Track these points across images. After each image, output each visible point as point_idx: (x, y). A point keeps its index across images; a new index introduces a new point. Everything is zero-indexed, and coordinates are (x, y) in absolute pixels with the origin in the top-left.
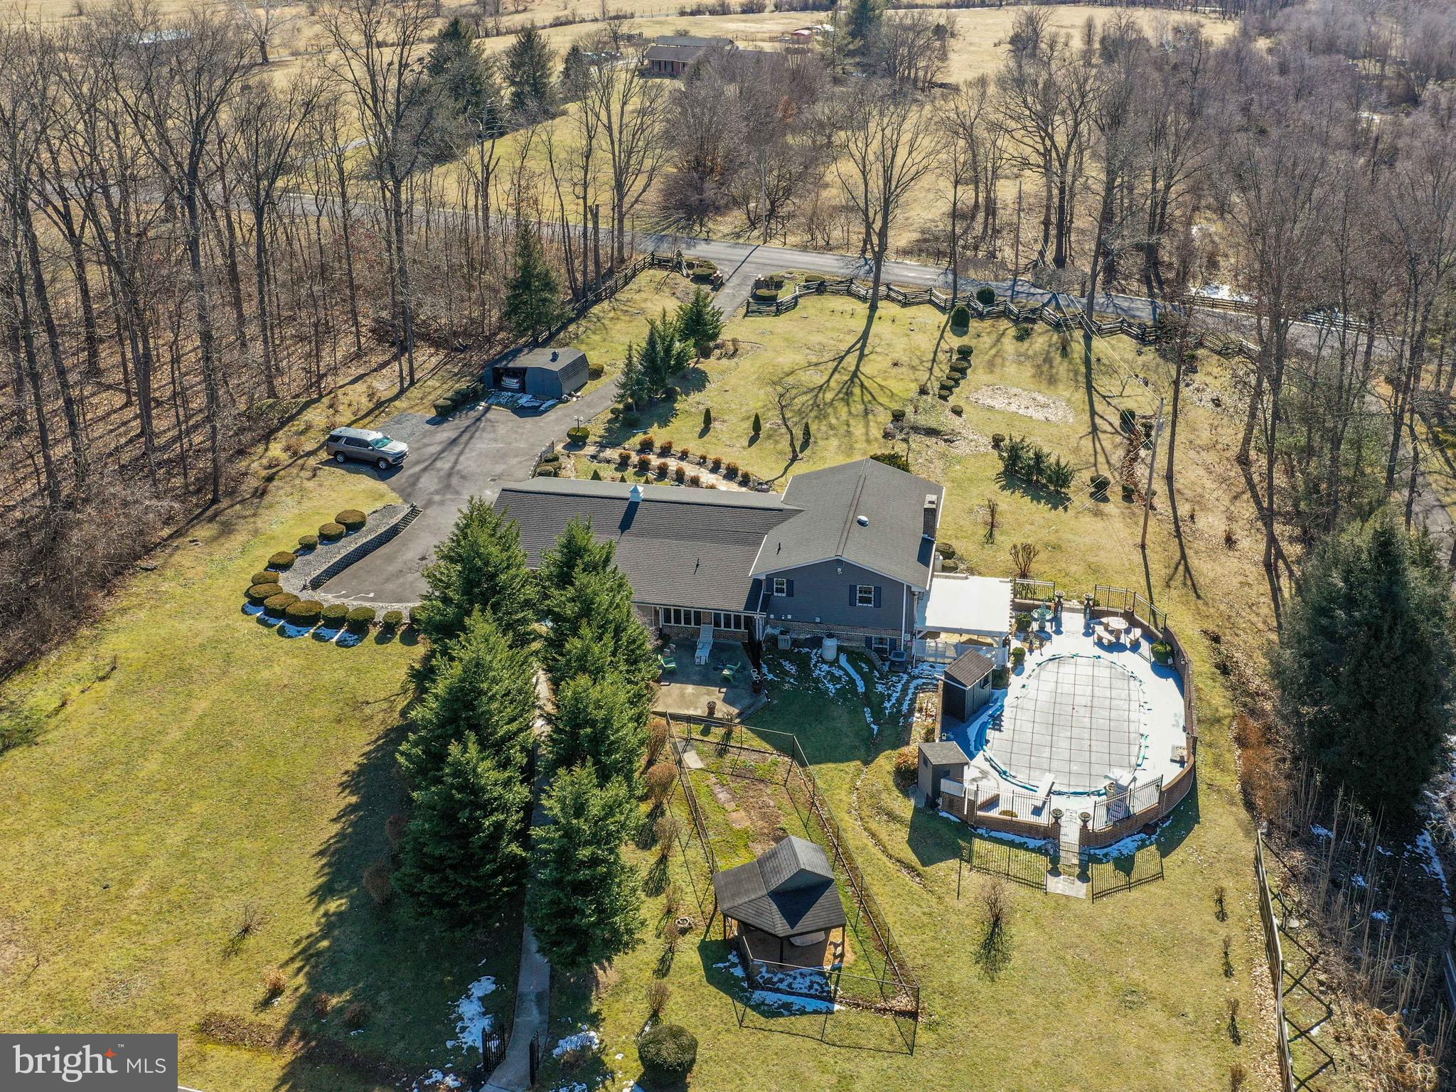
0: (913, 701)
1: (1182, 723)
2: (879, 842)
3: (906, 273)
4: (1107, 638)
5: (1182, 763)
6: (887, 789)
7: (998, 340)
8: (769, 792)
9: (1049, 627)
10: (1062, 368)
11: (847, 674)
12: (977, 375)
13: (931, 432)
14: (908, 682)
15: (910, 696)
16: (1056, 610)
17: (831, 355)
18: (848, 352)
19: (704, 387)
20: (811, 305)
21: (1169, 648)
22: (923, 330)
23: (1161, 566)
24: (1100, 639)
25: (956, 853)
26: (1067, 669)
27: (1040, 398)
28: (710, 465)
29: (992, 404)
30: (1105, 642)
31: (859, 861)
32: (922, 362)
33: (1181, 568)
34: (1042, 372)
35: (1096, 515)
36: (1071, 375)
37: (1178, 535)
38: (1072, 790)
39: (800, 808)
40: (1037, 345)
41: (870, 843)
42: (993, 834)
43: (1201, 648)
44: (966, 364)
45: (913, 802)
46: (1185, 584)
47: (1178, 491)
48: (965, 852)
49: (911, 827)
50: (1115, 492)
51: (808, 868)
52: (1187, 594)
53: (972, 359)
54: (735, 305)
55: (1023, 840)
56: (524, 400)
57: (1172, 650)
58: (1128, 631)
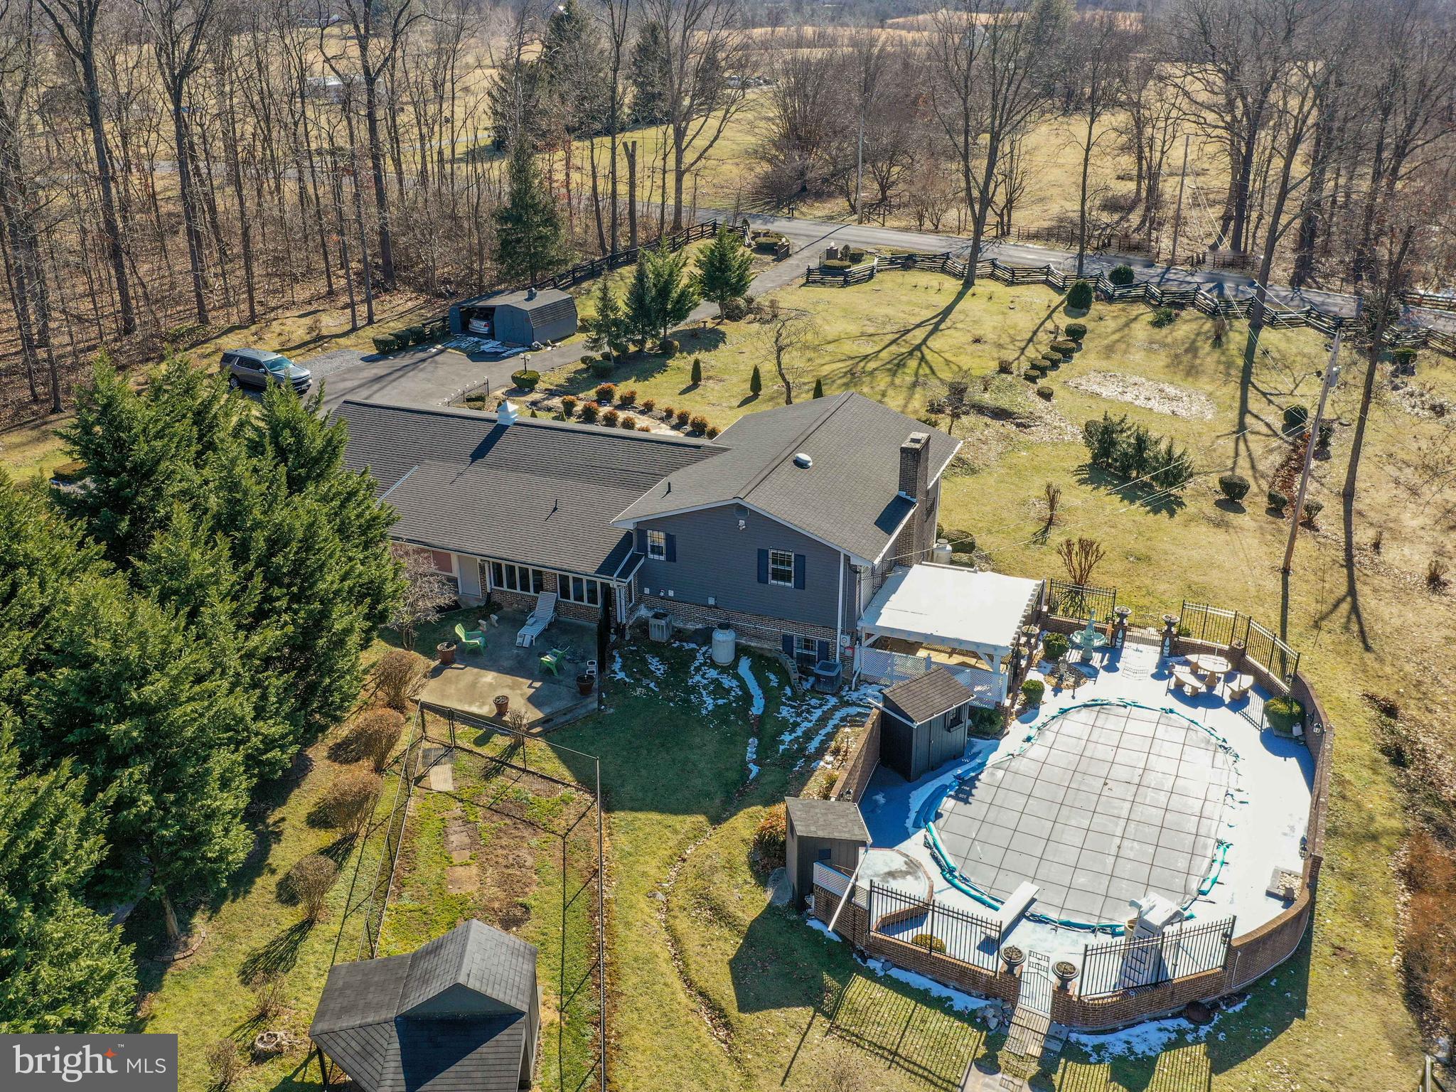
0: (830, 736)
1: (1301, 832)
2: (679, 954)
3: (1024, 255)
4: (1191, 682)
5: (1288, 900)
6: (731, 867)
7: (1127, 325)
8: (534, 842)
9: (1096, 661)
10: (1209, 358)
11: (743, 685)
12: (1086, 358)
13: (1001, 414)
14: (835, 708)
15: (829, 729)
16: (1114, 636)
17: (895, 328)
18: (918, 326)
19: (716, 347)
20: (891, 281)
21: (1296, 709)
22: (1027, 308)
23: (1312, 599)
24: (1180, 685)
25: (811, 996)
26: (1111, 722)
27: (1171, 390)
28: (675, 421)
29: (1098, 391)
30: (1188, 690)
31: (629, 983)
32: (1013, 340)
33: (1345, 607)
34: (1180, 363)
35: (1218, 525)
36: (1221, 367)
37: (1349, 563)
38: (1064, 918)
39: (572, 874)
40: (1181, 332)
41: (663, 952)
42: (895, 973)
43: (1359, 720)
44: (1073, 345)
45: (769, 895)
46: (1346, 628)
47: (1360, 513)
48: (828, 999)
49: (746, 939)
50: (1256, 503)
51: (473, 984)
52: (1348, 642)
53: (1086, 342)
54: (795, 274)
55: (946, 992)
56: (489, 346)
57: (1303, 712)
58: (1229, 677)
